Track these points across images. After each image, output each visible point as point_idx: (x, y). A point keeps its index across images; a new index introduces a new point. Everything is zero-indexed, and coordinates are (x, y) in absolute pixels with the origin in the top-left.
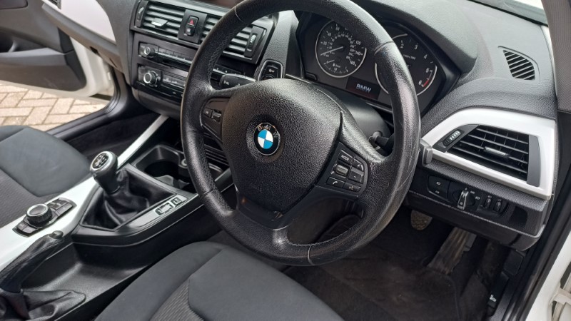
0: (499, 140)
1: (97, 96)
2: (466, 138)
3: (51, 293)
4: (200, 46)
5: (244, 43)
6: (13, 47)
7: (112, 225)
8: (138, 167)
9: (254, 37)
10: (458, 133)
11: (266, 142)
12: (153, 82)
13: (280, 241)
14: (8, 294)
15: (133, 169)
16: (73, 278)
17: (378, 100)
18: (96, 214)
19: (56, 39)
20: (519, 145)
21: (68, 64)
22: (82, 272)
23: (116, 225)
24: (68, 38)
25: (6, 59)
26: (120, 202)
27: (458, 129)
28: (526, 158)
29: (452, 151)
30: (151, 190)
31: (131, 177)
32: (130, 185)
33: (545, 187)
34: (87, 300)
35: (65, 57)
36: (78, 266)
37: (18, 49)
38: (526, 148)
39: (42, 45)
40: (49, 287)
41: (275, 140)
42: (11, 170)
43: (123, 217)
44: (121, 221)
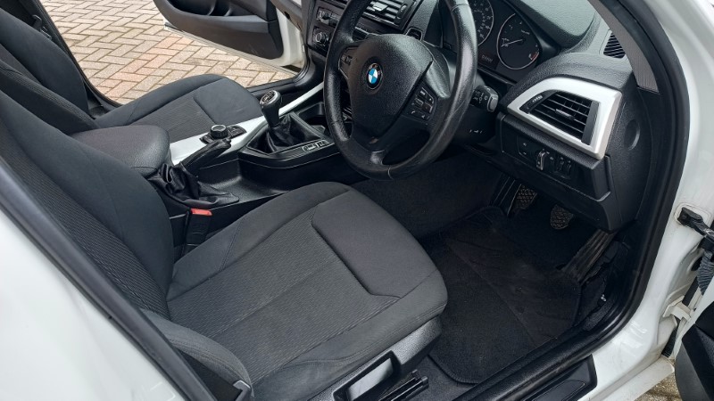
0: (568, 104)
1: (290, 67)
2: (546, 102)
3: (216, 190)
4: (346, 6)
5: (396, 12)
6: (228, 13)
7: (269, 151)
8: (300, 116)
9: (404, 7)
10: (540, 97)
11: (374, 77)
12: (322, 41)
13: (375, 159)
14: (188, 173)
15: (295, 116)
16: (234, 185)
17: (497, 70)
18: (259, 142)
19: (263, 7)
20: (582, 110)
21: (269, 32)
22: (241, 184)
23: (271, 151)
24: (274, 8)
25: (221, 22)
26: (278, 135)
27: (541, 94)
28: (584, 119)
29: (534, 113)
30: (305, 133)
31: (293, 122)
32: (291, 129)
33: (594, 146)
34: (240, 202)
35: (269, 24)
36: (239, 178)
37: (231, 15)
38: (587, 111)
39: (251, 12)
40: (216, 186)
41: (379, 76)
42: (207, 107)
43: (277, 148)
44: (275, 150)
